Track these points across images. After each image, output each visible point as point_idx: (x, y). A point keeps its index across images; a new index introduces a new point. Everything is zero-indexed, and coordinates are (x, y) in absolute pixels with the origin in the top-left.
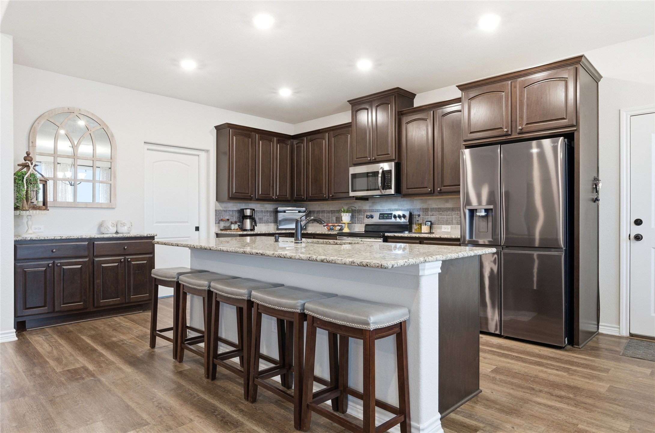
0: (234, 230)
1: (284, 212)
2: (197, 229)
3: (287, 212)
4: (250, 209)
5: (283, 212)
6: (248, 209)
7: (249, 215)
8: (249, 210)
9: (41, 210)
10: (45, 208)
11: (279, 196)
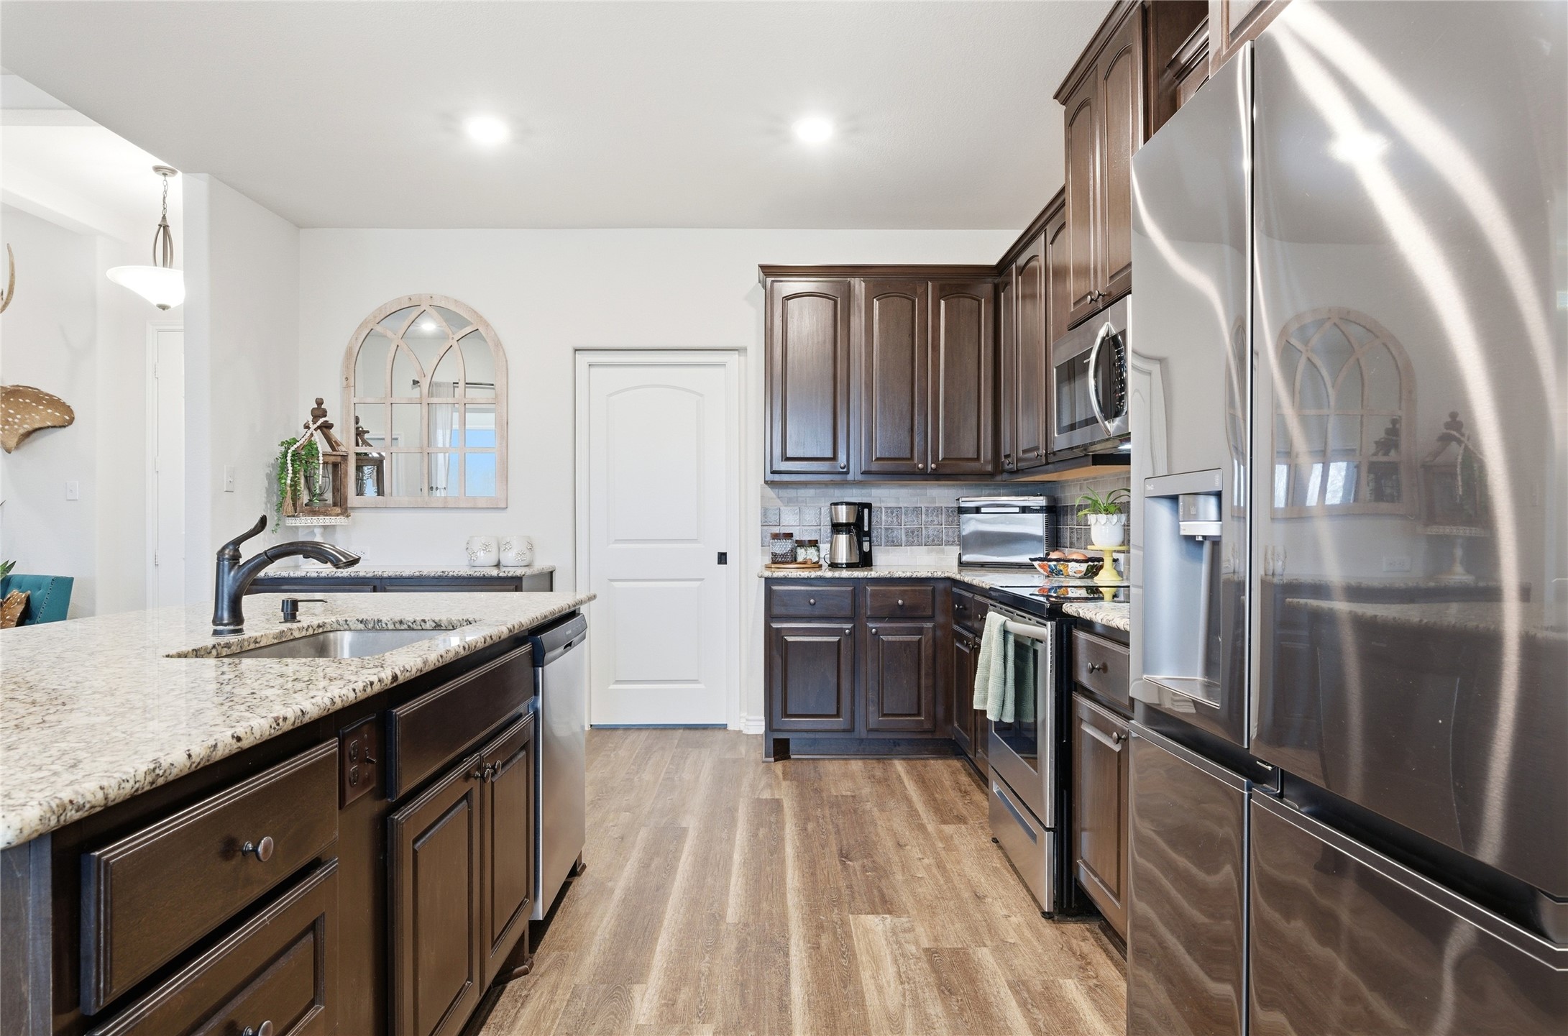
0: (805, 563)
1: (978, 510)
2: (722, 558)
3: (983, 510)
4: (847, 504)
5: (975, 511)
6: (842, 503)
7: (844, 521)
8: (844, 507)
9: (331, 515)
10: (340, 511)
11: (944, 462)
